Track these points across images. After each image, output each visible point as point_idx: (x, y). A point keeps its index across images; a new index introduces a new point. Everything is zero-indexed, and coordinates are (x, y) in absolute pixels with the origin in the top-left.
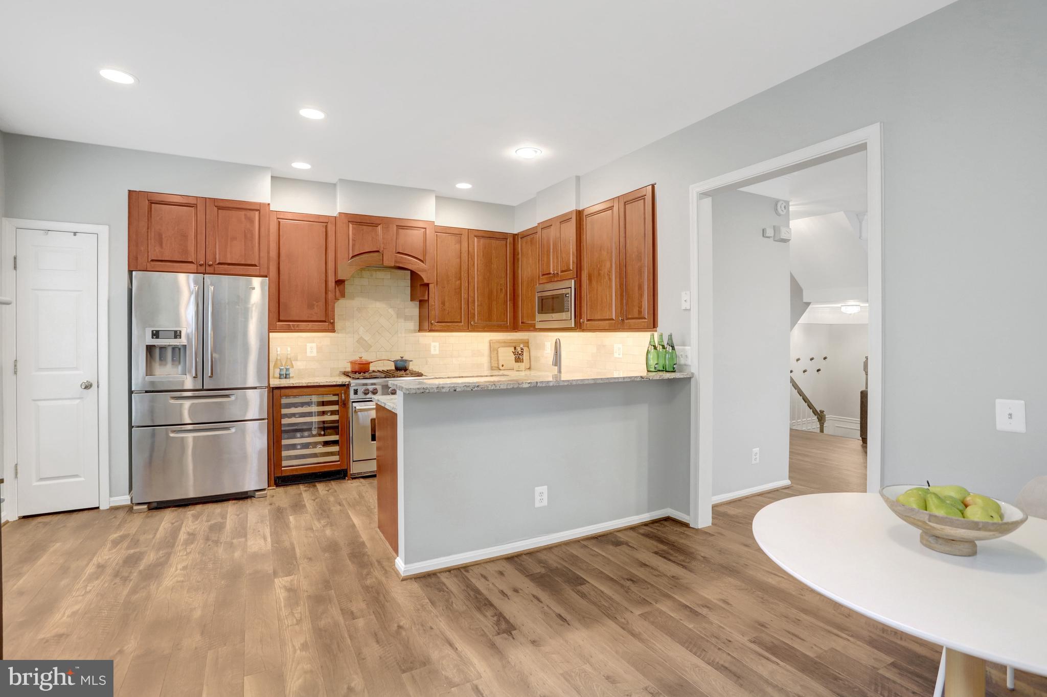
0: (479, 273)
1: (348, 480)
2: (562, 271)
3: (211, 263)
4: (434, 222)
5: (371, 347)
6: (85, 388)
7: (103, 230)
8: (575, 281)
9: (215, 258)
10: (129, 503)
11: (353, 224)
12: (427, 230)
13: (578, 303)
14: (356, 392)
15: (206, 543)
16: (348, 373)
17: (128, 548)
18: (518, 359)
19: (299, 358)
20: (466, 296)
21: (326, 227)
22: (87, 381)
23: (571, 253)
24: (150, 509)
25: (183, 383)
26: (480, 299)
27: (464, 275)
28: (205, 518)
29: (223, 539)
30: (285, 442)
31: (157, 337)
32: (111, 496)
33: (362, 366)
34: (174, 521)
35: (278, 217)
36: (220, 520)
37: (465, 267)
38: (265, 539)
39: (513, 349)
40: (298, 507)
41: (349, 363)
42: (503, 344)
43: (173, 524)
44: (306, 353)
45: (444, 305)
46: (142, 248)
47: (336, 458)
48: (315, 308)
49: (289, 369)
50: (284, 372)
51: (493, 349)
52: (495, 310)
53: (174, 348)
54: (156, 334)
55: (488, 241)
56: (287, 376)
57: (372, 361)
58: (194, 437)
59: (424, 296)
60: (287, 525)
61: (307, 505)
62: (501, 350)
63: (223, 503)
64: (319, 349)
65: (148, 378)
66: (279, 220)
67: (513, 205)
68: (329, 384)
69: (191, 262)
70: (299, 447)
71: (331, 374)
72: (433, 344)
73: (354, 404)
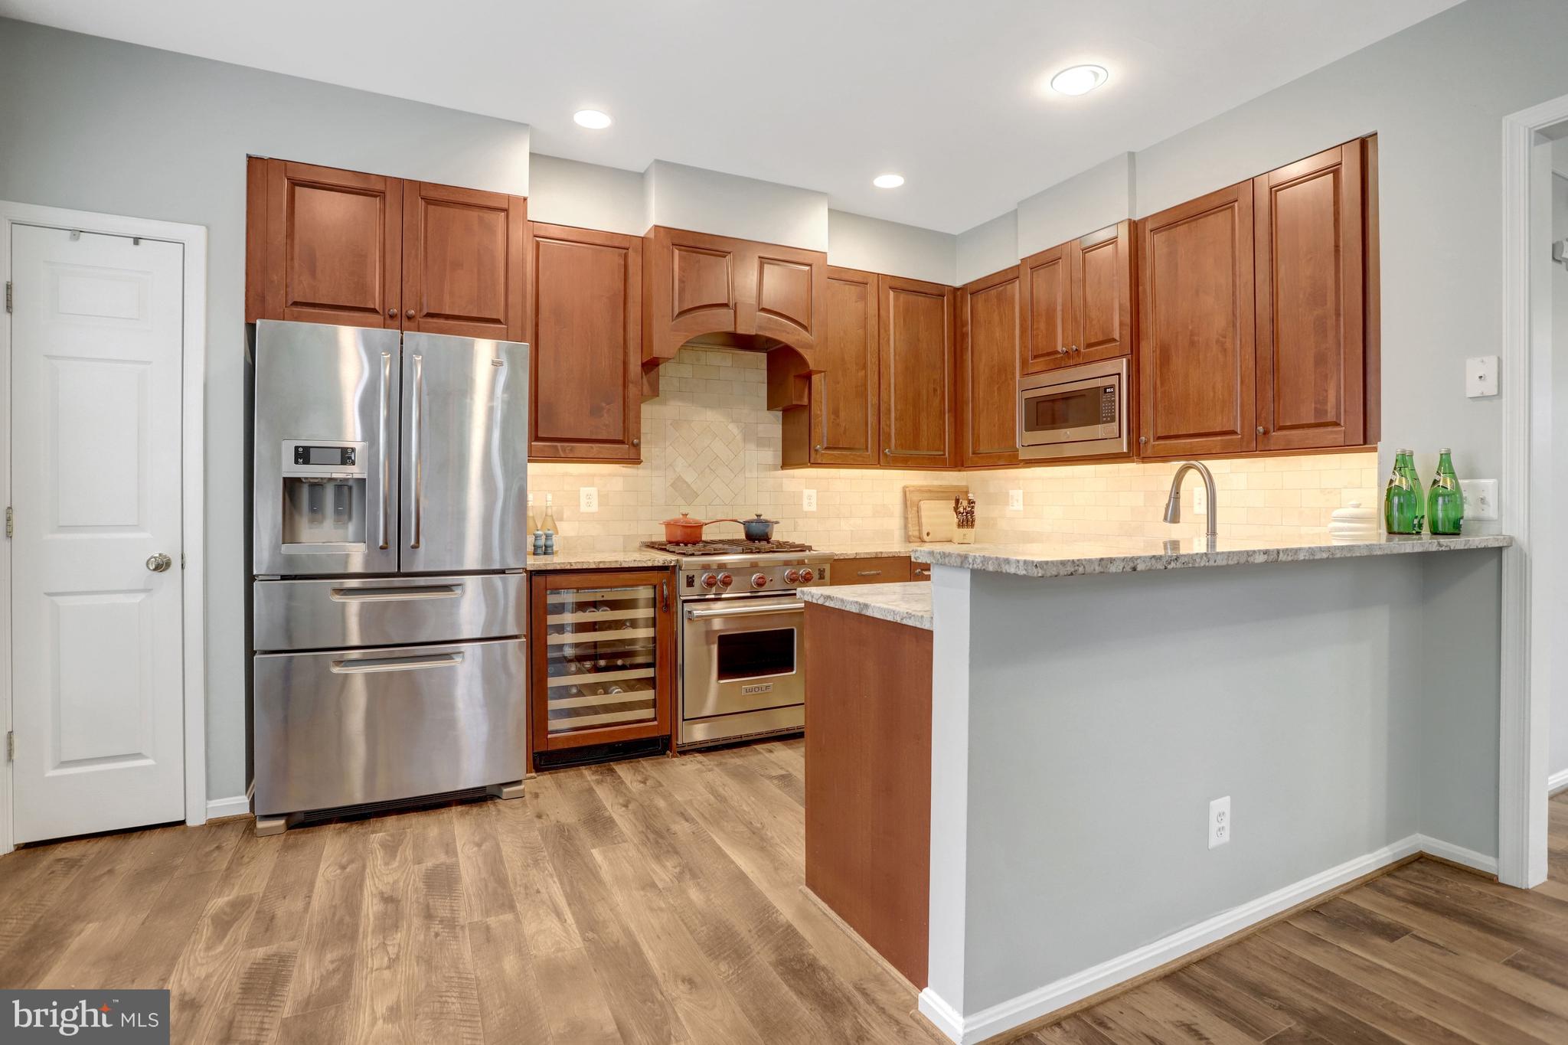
0: (897, 357)
1: (673, 756)
2: (1089, 346)
3: (412, 312)
4: (825, 253)
5: (697, 495)
6: (156, 569)
7: (195, 236)
8: (1128, 362)
9: (421, 304)
10: (246, 810)
11: (680, 250)
12: (813, 267)
13: (1133, 404)
14: (690, 582)
15: (428, 928)
16: (663, 545)
17: (251, 943)
18: (967, 520)
19: (565, 516)
20: (875, 400)
21: (626, 256)
22: (160, 554)
23: (1116, 306)
24: (290, 827)
25: (346, 558)
26: (899, 407)
27: (871, 360)
28: (409, 853)
29: (463, 917)
30: (553, 682)
31: (307, 462)
32: (209, 797)
33: (689, 530)
34: (344, 861)
35: (536, 233)
36: (442, 858)
37: (872, 346)
38: (559, 915)
39: (953, 504)
40: (598, 824)
41: (664, 526)
42: (926, 495)
43: (343, 868)
44: (578, 505)
45: (838, 417)
46: (275, 278)
47: (648, 713)
48: (605, 415)
49: (551, 535)
50: (542, 542)
51: (910, 504)
52: (925, 428)
53: (342, 487)
54: (303, 455)
55: (912, 298)
56: (547, 550)
57: (707, 522)
58: (367, 675)
59: (801, 397)
60: (592, 873)
61: (615, 817)
62: (926, 505)
63: (438, 811)
64: (603, 499)
65: (286, 549)
66: (538, 239)
67: (953, 233)
68: (640, 565)
69: (374, 311)
70: (574, 691)
71: (625, 547)
72: (806, 492)
73: (687, 607)
